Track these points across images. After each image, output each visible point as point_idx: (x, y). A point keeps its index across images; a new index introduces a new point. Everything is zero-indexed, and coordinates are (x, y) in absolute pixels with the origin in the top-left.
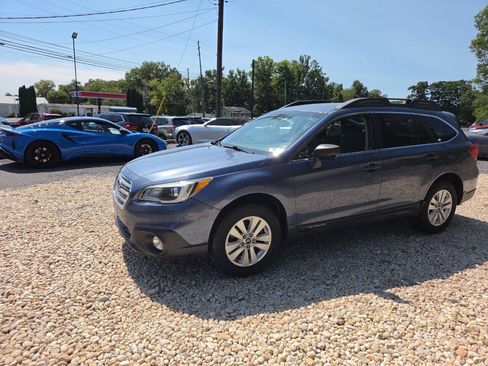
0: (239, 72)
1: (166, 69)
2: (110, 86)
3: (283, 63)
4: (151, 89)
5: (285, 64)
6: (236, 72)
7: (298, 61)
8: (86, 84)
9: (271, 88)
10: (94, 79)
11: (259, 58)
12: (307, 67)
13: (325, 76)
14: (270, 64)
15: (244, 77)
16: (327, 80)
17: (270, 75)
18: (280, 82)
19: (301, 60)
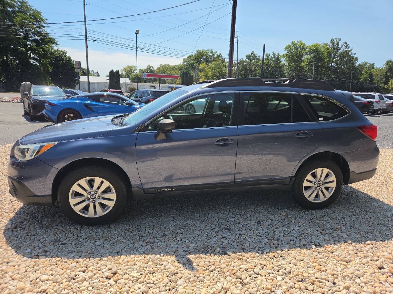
0: (274, 55)
1: (214, 55)
2: (173, 70)
3: (315, 46)
4: (201, 71)
5: (316, 46)
6: (271, 55)
7: (329, 43)
8: (158, 68)
9: (302, 68)
10: (163, 64)
11: (293, 43)
12: (338, 49)
13: (355, 56)
14: (303, 47)
15: (278, 59)
16: (357, 59)
17: (302, 57)
18: (310, 62)
19: (332, 42)
